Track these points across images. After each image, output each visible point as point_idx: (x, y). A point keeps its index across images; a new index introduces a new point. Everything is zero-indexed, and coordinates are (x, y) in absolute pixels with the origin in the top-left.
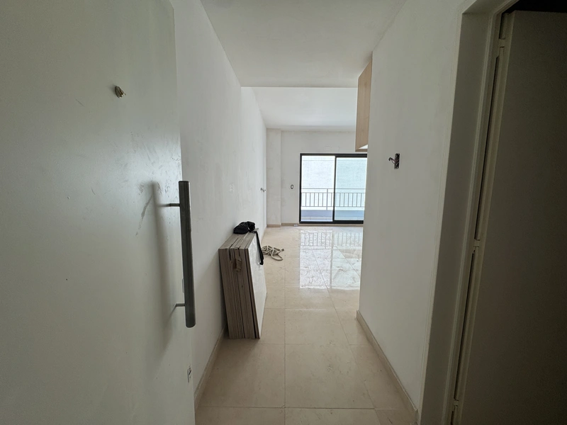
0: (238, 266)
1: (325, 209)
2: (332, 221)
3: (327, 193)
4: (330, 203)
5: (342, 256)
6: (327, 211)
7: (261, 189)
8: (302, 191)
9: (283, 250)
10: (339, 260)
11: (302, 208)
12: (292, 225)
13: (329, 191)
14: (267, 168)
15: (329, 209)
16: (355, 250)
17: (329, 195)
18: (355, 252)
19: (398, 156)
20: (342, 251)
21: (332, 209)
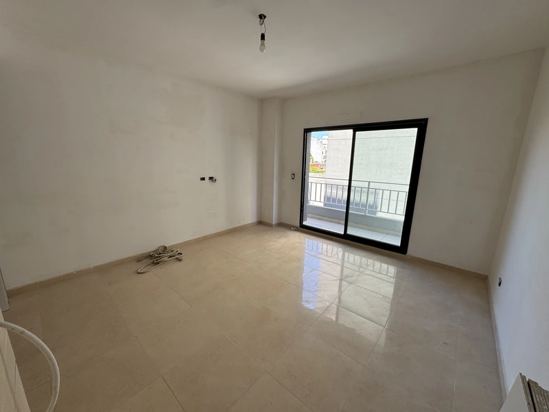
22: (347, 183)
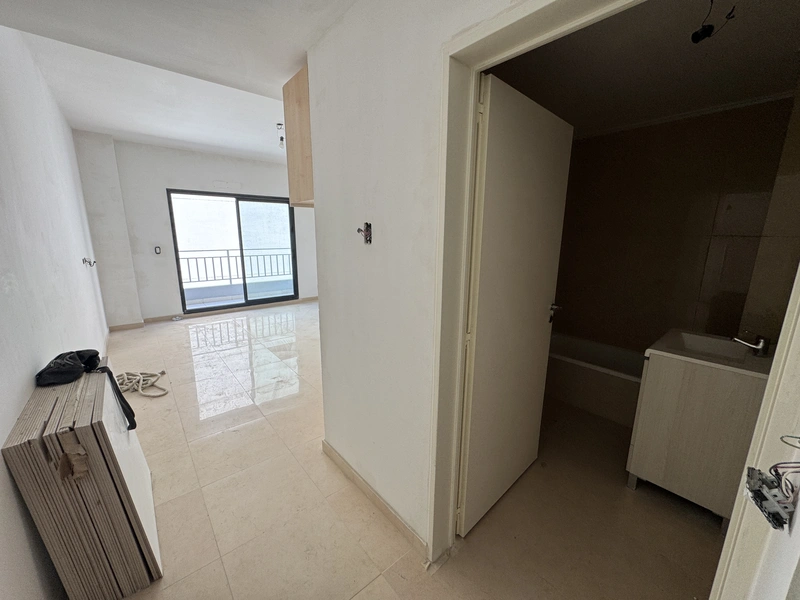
0: (78, 467)
1: (227, 283)
2: (243, 301)
3: (228, 257)
4: (236, 271)
5: (274, 357)
6: (231, 286)
7: (84, 261)
8: (181, 255)
9: (163, 373)
10: (272, 365)
11: (185, 286)
12: (170, 319)
13: (231, 253)
14: (89, 214)
15: (234, 282)
16: (291, 344)
17: (232, 260)
18: (293, 347)
19: (368, 226)
20: (273, 350)
21: (241, 282)
22: (238, 253)
